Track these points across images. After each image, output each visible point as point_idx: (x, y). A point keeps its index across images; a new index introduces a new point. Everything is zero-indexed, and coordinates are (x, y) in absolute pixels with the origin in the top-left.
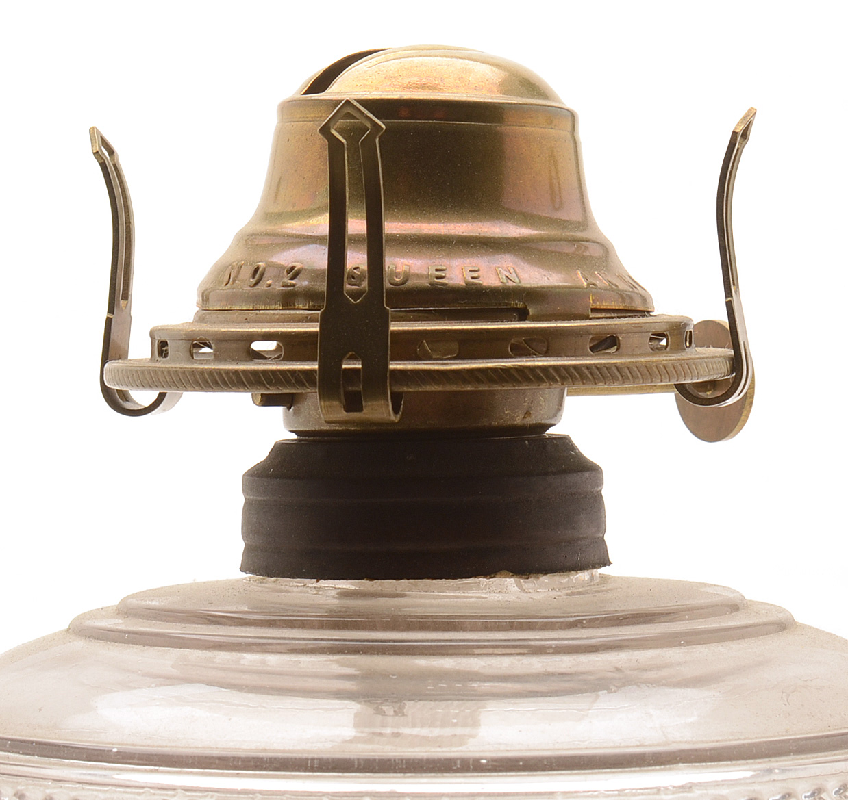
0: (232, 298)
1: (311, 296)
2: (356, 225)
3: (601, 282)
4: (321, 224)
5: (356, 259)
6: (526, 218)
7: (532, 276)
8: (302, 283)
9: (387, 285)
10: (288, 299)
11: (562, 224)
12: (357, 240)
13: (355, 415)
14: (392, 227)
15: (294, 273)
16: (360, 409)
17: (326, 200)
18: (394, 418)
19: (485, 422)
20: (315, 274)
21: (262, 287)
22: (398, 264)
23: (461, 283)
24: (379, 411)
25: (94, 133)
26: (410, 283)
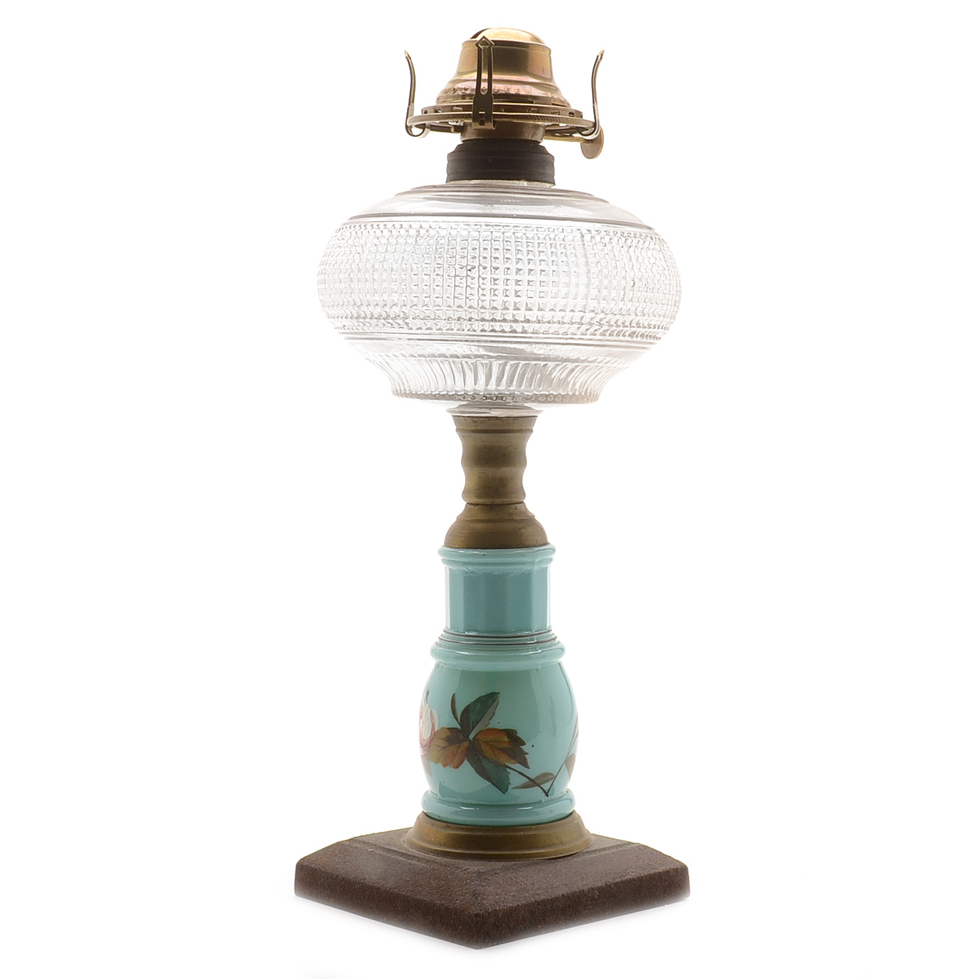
0: (447, 97)
1: (470, 95)
2: (485, 76)
3: (556, 97)
4: (475, 75)
5: (484, 85)
6: (534, 76)
7: (535, 92)
8: (468, 92)
9: (493, 92)
10: (464, 97)
11: (546, 79)
12: (485, 80)
13: (482, 127)
14: (495, 77)
15: (466, 89)
16: (484, 125)
17: (476, 69)
18: (494, 129)
19: (520, 138)
20: (472, 90)
21: (456, 93)
22: (497, 87)
23: (514, 93)
24: (489, 126)
25: (405, 52)
26: (500, 92)
